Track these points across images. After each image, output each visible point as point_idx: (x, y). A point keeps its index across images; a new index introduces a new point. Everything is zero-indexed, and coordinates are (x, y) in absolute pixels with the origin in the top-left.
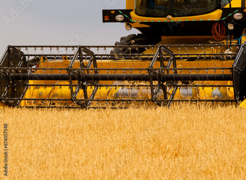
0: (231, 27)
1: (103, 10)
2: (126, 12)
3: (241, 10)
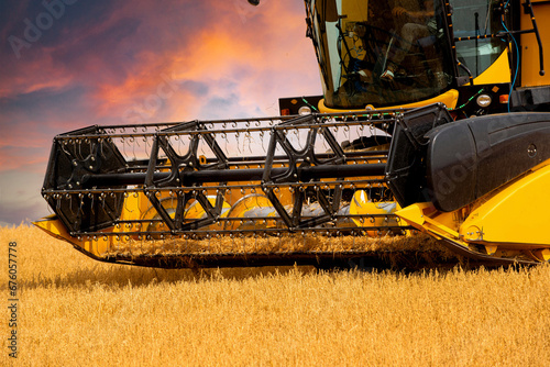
1: (281, 100)
2: (313, 101)
3: (488, 89)
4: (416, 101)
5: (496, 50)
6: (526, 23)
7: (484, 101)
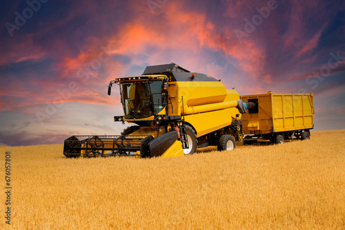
0: (158, 123)
1: (114, 117)
2: (122, 117)
3: (161, 116)
6: (169, 102)
7: (160, 118)
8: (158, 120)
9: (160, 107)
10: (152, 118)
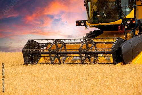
0: (126, 27)
1: (76, 21)
2: (85, 21)
3: (129, 19)
4: (111, 22)
5: (130, 10)
6: (137, 4)
7: (128, 22)
8: (126, 24)
9: (128, 10)
10: (119, 22)
